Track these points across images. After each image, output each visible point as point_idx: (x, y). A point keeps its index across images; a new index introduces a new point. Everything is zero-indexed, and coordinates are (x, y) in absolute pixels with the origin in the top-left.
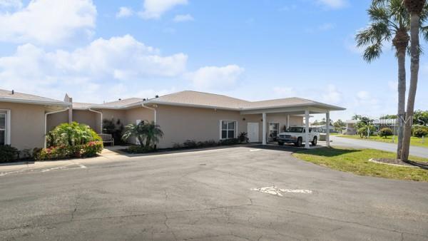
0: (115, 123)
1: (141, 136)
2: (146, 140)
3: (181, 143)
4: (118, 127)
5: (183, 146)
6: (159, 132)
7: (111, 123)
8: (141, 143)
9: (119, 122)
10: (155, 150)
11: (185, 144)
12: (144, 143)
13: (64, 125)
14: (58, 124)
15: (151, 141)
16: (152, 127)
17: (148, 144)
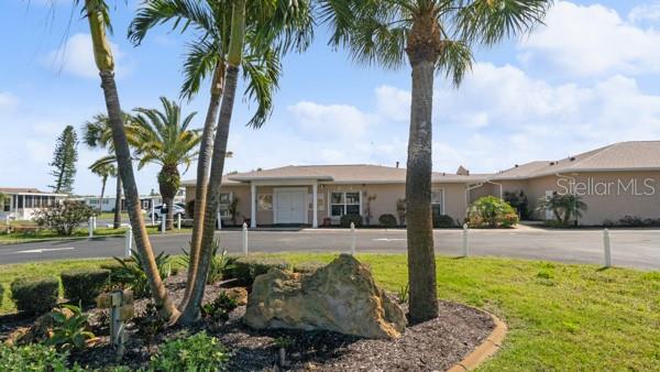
0: (517, 195)
1: (558, 209)
2: (564, 214)
3: (615, 219)
4: (521, 201)
5: (619, 224)
6: (583, 205)
7: (514, 195)
8: (558, 217)
9: (522, 194)
10: (576, 226)
11: (622, 221)
12: (562, 217)
13: (482, 199)
14: (478, 199)
15: (571, 215)
16: (572, 199)
17: (567, 218)
